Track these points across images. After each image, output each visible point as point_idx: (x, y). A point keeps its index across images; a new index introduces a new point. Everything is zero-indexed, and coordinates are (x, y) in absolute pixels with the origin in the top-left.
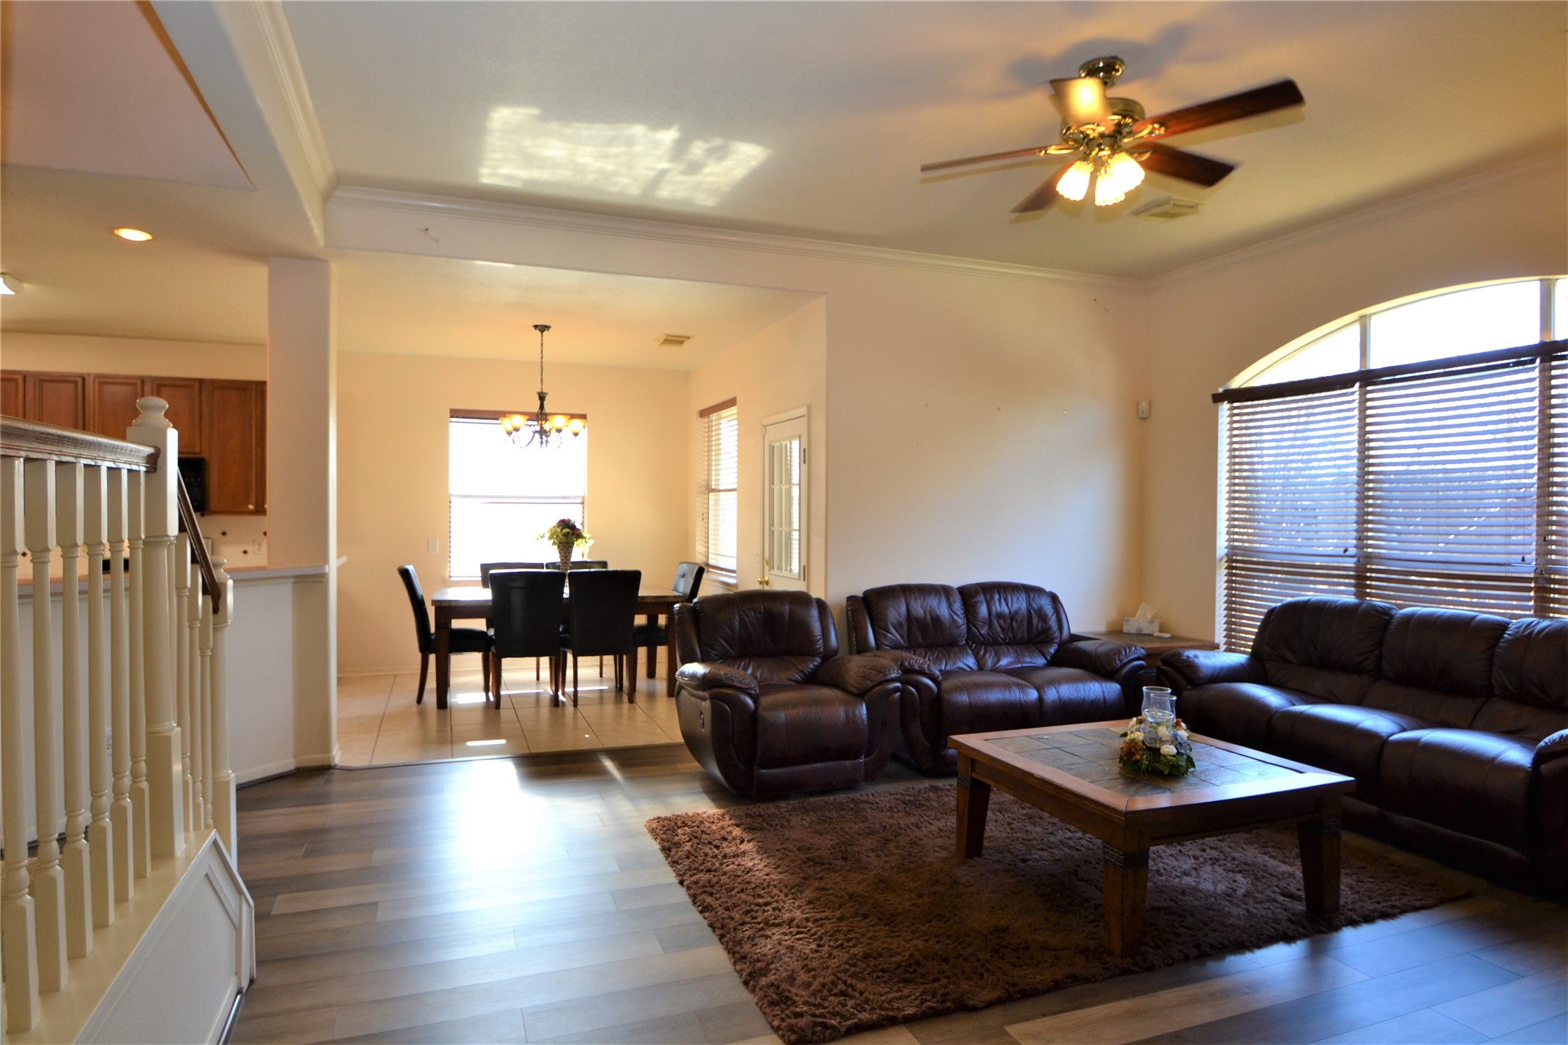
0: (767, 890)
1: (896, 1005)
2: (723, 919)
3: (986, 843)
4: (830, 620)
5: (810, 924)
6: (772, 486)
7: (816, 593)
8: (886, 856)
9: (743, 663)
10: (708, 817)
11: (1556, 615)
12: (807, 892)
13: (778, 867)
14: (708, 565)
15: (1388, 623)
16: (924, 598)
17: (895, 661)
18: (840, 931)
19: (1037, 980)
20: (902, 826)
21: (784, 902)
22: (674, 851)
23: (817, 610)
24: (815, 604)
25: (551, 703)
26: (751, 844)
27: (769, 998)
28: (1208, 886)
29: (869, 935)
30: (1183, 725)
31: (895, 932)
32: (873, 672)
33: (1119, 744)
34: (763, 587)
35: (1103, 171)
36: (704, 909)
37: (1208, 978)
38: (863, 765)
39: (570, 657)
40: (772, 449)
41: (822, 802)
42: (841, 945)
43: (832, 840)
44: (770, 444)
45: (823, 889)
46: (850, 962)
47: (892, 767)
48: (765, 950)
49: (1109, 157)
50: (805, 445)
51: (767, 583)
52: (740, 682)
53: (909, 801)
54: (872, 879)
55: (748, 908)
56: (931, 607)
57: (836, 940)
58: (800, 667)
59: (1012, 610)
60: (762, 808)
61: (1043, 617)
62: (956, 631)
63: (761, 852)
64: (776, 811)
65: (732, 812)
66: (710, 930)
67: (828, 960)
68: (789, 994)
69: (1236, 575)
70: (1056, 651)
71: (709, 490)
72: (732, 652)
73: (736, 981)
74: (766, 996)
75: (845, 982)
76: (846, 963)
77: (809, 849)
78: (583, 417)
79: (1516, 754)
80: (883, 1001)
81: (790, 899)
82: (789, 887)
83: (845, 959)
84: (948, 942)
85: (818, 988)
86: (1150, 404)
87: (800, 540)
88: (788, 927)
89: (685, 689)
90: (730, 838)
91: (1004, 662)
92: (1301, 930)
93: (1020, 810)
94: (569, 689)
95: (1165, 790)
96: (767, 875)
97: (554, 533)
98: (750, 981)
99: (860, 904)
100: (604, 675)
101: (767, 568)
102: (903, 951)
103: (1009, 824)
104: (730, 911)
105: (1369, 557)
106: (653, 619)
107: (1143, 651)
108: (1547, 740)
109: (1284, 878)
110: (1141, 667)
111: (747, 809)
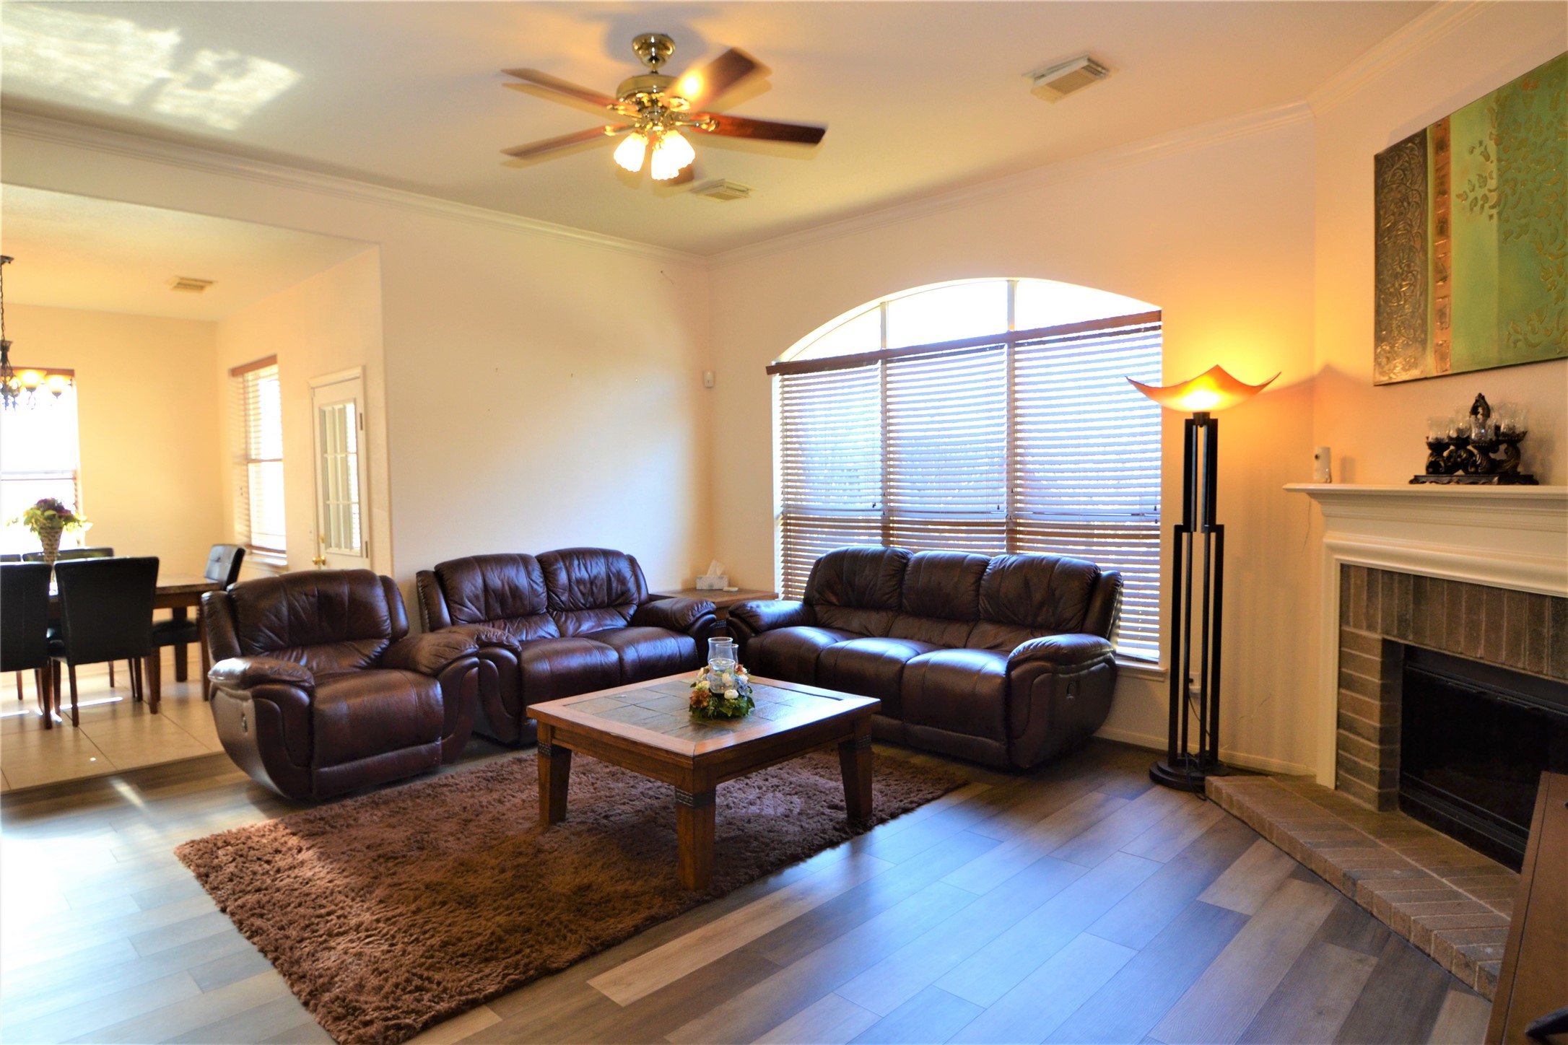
0: (330, 899)
1: (476, 987)
2: (277, 940)
3: (569, 807)
4: (398, 598)
5: (381, 925)
6: (326, 455)
7: (381, 570)
8: (466, 837)
9: (295, 654)
10: (258, 830)
11: (1021, 552)
12: (377, 892)
13: (343, 871)
14: (250, 546)
15: (906, 565)
16: (501, 569)
17: (471, 635)
18: (416, 924)
19: (618, 929)
20: (484, 804)
21: (351, 907)
22: (212, 877)
23: (382, 588)
24: (379, 583)
25: (41, 724)
26: (311, 852)
27: (334, 1014)
28: (771, 811)
29: (448, 922)
30: (745, 670)
31: (476, 913)
32: (447, 649)
33: (689, 694)
34: (320, 567)
35: (657, 146)
36: (253, 934)
37: (768, 893)
38: (440, 748)
39: (64, 668)
40: (323, 414)
41: (396, 793)
42: (417, 940)
43: (406, 831)
44: (320, 409)
45: (396, 885)
46: (427, 954)
47: (474, 745)
48: (329, 963)
49: (664, 132)
50: (361, 410)
51: (324, 562)
52: (289, 675)
53: (492, 777)
54: (451, 863)
55: (307, 922)
56: (508, 578)
57: (411, 935)
58: (366, 652)
59: (592, 576)
60: (324, 811)
61: (622, 580)
62: (536, 599)
63: (323, 858)
64: (341, 811)
65: (287, 821)
66: (261, 955)
67: (402, 958)
68: (357, 1004)
69: (790, 531)
70: (636, 612)
71: (248, 460)
72: (281, 642)
73: (295, 1003)
74: (329, 1013)
75: (421, 977)
76: (422, 956)
77: (380, 845)
78: (70, 373)
79: (994, 665)
80: (462, 987)
81: (357, 903)
82: (356, 890)
83: (420, 953)
84: (531, 911)
85: (390, 991)
86: (714, 374)
87: (360, 514)
88: (355, 933)
89: (221, 690)
90: (284, 849)
91: (585, 627)
92: (844, 836)
93: (602, 769)
94: (66, 705)
95: (728, 731)
96: (330, 882)
97: (32, 517)
98: (310, 1000)
99: (438, 892)
100: (116, 684)
101: (322, 546)
102: (485, 930)
103: (593, 784)
104: (284, 929)
105: (891, 510)
106: (180, 613)
107: (713, 605)
108: (1014, 651)
109: (831, 793)
110: (712, 620)
111: (306, 814)
